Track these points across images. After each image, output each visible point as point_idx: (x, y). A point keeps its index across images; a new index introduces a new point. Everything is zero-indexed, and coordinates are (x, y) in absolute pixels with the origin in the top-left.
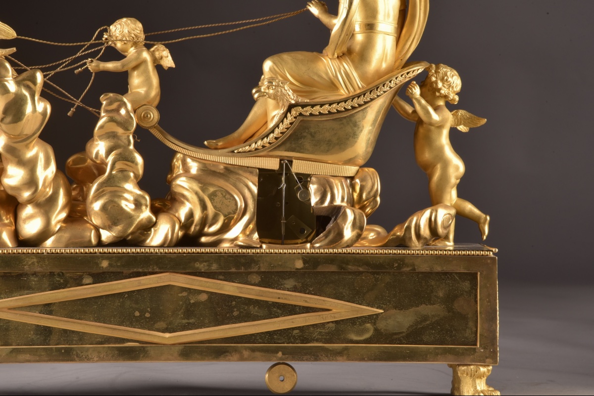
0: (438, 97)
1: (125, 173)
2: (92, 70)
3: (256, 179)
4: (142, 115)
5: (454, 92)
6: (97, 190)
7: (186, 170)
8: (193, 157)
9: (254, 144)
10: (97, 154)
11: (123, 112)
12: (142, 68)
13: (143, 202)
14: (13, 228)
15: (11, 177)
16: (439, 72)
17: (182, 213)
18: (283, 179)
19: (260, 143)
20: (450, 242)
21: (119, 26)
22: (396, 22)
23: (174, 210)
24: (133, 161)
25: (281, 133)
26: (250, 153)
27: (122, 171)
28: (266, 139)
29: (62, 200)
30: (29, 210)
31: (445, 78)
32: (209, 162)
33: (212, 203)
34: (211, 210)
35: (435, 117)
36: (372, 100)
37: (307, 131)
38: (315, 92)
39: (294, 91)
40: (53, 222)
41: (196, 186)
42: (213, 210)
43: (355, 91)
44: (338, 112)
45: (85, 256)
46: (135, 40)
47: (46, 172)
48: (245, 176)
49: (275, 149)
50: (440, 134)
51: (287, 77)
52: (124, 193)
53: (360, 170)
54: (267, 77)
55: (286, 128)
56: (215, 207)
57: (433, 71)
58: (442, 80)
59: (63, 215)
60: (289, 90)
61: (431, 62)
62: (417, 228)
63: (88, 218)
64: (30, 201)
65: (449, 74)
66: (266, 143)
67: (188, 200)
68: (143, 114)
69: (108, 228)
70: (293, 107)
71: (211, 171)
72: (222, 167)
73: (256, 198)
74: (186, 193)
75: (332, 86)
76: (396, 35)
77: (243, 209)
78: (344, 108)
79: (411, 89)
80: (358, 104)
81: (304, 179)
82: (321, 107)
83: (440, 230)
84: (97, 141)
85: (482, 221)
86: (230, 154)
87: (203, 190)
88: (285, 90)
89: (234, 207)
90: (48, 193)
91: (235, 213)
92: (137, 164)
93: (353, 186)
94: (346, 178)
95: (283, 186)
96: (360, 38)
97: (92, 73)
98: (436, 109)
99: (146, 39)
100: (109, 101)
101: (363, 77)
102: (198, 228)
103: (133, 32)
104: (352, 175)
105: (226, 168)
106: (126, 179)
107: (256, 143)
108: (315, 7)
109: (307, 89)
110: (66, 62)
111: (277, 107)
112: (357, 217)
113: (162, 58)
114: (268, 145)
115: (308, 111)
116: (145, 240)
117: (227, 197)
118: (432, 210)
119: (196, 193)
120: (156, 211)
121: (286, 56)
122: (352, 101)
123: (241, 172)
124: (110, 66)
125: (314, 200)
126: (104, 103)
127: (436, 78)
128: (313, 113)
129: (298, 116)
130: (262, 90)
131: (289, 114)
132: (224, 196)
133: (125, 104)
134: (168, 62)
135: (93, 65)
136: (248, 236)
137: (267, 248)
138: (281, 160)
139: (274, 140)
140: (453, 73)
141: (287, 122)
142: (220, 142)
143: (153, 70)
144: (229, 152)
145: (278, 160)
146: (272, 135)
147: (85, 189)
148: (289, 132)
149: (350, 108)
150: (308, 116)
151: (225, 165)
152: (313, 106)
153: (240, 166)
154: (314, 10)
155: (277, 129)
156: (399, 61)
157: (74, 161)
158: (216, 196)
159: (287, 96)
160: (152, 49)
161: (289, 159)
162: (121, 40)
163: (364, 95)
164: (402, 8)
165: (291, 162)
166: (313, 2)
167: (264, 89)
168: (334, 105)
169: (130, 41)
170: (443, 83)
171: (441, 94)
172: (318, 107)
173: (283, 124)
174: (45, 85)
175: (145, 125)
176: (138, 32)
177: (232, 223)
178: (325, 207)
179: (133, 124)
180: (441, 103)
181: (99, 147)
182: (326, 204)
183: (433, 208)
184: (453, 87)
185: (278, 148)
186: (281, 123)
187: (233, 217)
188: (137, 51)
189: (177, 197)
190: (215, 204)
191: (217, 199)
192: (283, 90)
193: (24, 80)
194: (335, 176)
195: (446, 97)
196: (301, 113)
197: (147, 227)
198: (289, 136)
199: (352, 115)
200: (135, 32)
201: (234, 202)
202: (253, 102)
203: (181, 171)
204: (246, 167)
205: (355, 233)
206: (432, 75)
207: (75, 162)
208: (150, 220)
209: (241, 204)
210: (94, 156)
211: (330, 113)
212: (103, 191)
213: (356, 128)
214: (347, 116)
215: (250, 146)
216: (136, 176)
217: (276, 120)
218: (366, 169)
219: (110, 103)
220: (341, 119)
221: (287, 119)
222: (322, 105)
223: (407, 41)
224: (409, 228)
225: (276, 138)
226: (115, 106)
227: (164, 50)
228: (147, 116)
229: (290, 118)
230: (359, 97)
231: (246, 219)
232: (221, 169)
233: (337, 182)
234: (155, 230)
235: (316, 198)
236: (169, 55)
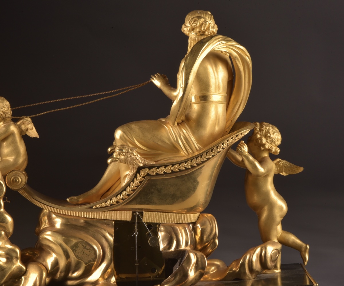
0: (263, 150)
3: (112, 230)
4: (11, 180)
5: (276, 145)
7: (52, 223)
8: (57, 213)
9: (109, 201)
12: (10, 140)
13: (14, 255)
16: (263, 130)
17: (50, 261)
18: (136, 227)
19: (114, 200)
20: (277, 270)
22: (225, 92)
23: (42, 259)
24: (4, 221)
25: (132, 190)
26: (107, 208)
28: (119, 196)
31: (268, 135)
32: (71, 217)
33: (74, 254)
34: (73, 258)
35: (261, 169)
36: (208, 159)
37: (154, 188)
38: (159, 155)
41: (60, 239)
42: (76, 259)
43: (193, 152)
44: (180, 171)
46: (3, 116)
48: (102, 228)
49: (128, 204)
50: (266, 181)
51: (135, 143)
53: (201, 216)
54: (118, 144)
55: (136, 186)
56: (77, 257)
57: (258, 129)
58: (266, 136)
60: (137, 156)
62: (250, 263)
65: (271, 131)
66: (120, 199)
67: (54, 251)
68: (12, 178)
70: (142, 169)
71: (73, 225)
72: (82, 221)
73: (112, 247)
74: (51, 245)
75: (174, 149)
76: (226, 103)
77: (101, 257)
78: (185, 168)
79: (240, 148)
80: (196, 164)
81: (154, 227)
82: (165, 167)
83: (269, 264)
85: (303, 249)
86: (89, 210)
87: (67, 242)
88: (134, 155)
89: (94, 256)
91: (94, 261)
92: (7, 223)
93: (194, 230)
94: (189, 224)
95: (136, 233)
96: (196, 107)
99: (13, 115)
101: (200, 140)
102: (63, 274)
103: (1, 109)
104: (194, 221)
105: (86, 222)
107: (111, 200)
108: (158, 80)
109: (153, 152)
111: (128, 169)
112: (200, 260)
113: (27, 130)
114: (121, 201)
115: (154, 171)
117: (87, 247)
118: (262, 247)
119: (61, 245)
120: (26, 261)
121: (134, 126)
122: (191, 162)
123: (99, 225)
125: (162, 246)
127: (261, 135)
128: (158, 173)
129: (146, 176)
130: (114, 156)
131: (138, 175)
132: (85, 247)
134: (33, 133)
136: (107, 279)
138: (133, 213)
139: (127, 197)
140: (274, 130)
141: (137, 181)
142: (80, 198)
143: (20, 141)
144: (88, 208)
145: (130, 213)
146: (124, 193)
148: (138, 190)
149: (189, 167)
150: (155, 175)
151: (85, 219)
152: (158, 167)
153: (98, 219)
154: (157, 82)
155: (128, 187)
156: (230, 122)
158: (77, 247)
159: (136, 160)
160: (19, 123)
161: (140, 211)
163: (201, 156)
164: (230, 79)
165: (142, 214)
167: (116, 155)
168: (176, 166)
170: (267, 139)
171: (265, 148)
172: (163, 168)
173: (133, 183)
175: (14, 188)
176: (6, 109)
177: (93, 268)
178: (172, 252)
179: (3, 190)
180: (266, 155)
182: (173, 249)
183: (263, 245)
184: (275, 142)
185: (130, 202)
186: (132, 183)
187: (93, 265)
188: (5, 126)
189: (44, 248)
190: (77, 254)
191: (78, 250)
192: (132, 156)
194: (180, 223)
195: (269, 150)
196: (148, 173)
199: (193, 173)
200: (3, 110)
201: (94, 251)
202: (106, 165)
203: (47, 225)
204: (103, 219)
205: (197, 273)
206: (257, 133)
208: (20, 269)
209: (99, 251)
211: (173, 172)
213: (196, 183)
214: (188, 174)
215: (106, 202)
216: (7, 234)
217: (127, 180)
218: (206, 215)
220: (182, 177)
221: (137, 179)
222: (166, 167)
223: (235, 106)
224: (243, 264)
225: (128, 195)
227: (29, 124)
228: (16, 181)
229: (139, 178)
230: (197, 158)
231: (104, 265)
232: (82, 223)
233: (181, 228)
234: (25, 279)
235: (163, 244)
236: (34, 127)
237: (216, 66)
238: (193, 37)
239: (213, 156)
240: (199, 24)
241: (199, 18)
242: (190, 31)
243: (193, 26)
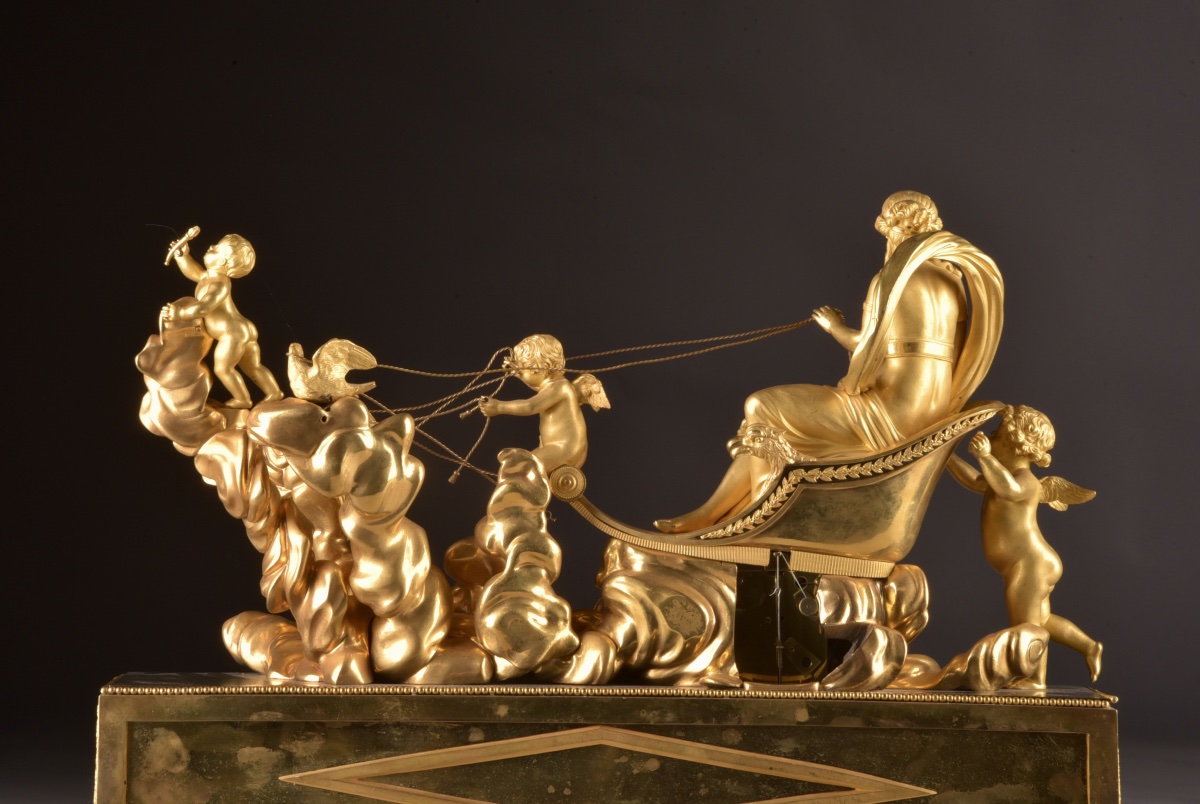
0: (1019, 456)
1: (534, 570)
2: (487, 413)
3: (734, 580)
4: (560, 481)
5: (1044, 448)
6: (492, 596)
7: (626, 565)
8: (637, 545)
9: (730, 526)
10: (492, 540)
11: (531, 476)
12: (561, 409)
13: (560, 614)
14: (367, 654)
15: (364, 576)
16: (1020, 418)
17: (620, 632)
18: (777, 580)
19: (739, 524)
20: (1039, 684)
21: (527, 347)
22: (952, 340)
23: (607, 627)
24: (546, 551)
25: (773, 509)
26: (725, 539)
27: (528, 567)
28: (749, 518)
29: (438, 611)
30: (389, 627)
31: (1030, 427)
32: (663, 554)
33: (666, 618)
34: (664, 628)
35: (1015, 487)
36: (915, 459)
37: (813, 506)
38: (826, 447)
39: (793, 445)
40: (425, 645)
41: (641, 591)
42: (668, 627)
43: (888, 445)
44: (863, 477)
45: (473, 699)
46: (552, 367)
47: (416, 569)
48: (717, 575)
49: (763, 534)
50: (1022, 514)
51: (782, 422)
52: (532, 600)
53: (896, 568)
54: (750, 423)
55: (780, 502)
56: (670, 624)
57: (1011, 416)
58: (1025, 429)
59: (440, 635)
60: (786, 444)
61: (1006, 401)
62: (988, 661)
63: (476, 639)
64: (392, 613)
65: (1035, 420)
66: (750, 524)
67: (628, 612)
68: (561, 479)
69: (507, 655)
70: (792, 470)
71: (664, 567)
72: (681, 561)
73: (734, 610)
74: (626, 601)
75: (853, 437)
76: (952, 361)
77: (713, 627)
78: (872, 472)
79: (976, 443)
80: (893, 466)
81: (809, 581)
82: (835, 469)
83: (1025, 665)
84: (492, 520)
85: (1091, 651)
86: (694, 541)
87: (652, 596)
89: (700, 624)
90: (417, 601)
91: (701, 633)
92: (551, 556)
93: (885, 593)
94: (875, 580)
95: (778, 591)
96: (895, 364)
97: (486, 418)
98: (1016, 474)
99: (567, 366)
100: (511, 460)
101: (900, 424)
102: (644, 655)
103: (548, 355)
104: (884, 576)
105: (687, 563)
106: (535, 579)
107: (733, 525)
108: (826, 317)
109: (813, 441)
110: (447, 401)
111: (767, 469)
112: (893, 643)
113: (590, 394)
114: (752, 528)
115: (814, 475)
116: (562, 674)
117: (688, 607)
118: (1012, 632)
119: (642, 602)
120: (579, 629)
121: (780, 392)
122: (884, 461)
123: (710, 569)
124: (514, 406)
125: (824, 615)
126: (504, 463)
127: (1016, 426)
128: (822, 478)
129: (799, 483)
130: (744, 443)
131: (785, 481)
132: (685, 607)
133: (534, 465)
134: (600, 400)
135: (487, 406)
136: (721, 669)
137: (752, 689)
138: (772, 552)
139: (762, 521)
140: (1041, 419)
141: (782, 492)
142: (677, 522)
143: (578, 413)
144: (691, 538)
145: (767, 552)
146: (758, 513)
147: (472, 594)
148: (786, 508)
149: (880, 471)
150: (815, 483)
151: (686, 558)
152: (822, 468)
153: (709, 559)
154: (824, 321)
155: (766, 503)
156: (957, 399)
157: (456, 551)
158: (672, 606)
159: (783, 453)
160: (577, 381)
161: (785, 550)
162: (530, 368)
163: (903, 451)
164: (962, 320)
165: (788, 554)
166: (822, 309)
167: (747, 442)
168: (856, 467)
169: (543, 369)
170: (1027, 435)
171: (1023, 451)
172: (831, 470)
173: (775, 495)
174: (417, 436)
175: (564, 496)
176: (556, 355)
177: (697, 648)
178: (842, 626)
179: (547, 495)
180: (1024, 465)
181: (495, 531)
182: (844, 620)
183: (1013, 629)
184: (1042, 441)
185: (768, 532)
187: (698, 640)
188: (553, 384)
189: (612, 607)
190: (670, 619)
191: (673, 611)
192: (776, 443)
193: (386, 429)
194: (857, 577)
195: (1031, 456)
196: (804, 478)
197: (567, 653)
198: (786, 514)
199: (884, 483)
200: (551, 357)
201: (700, 615)
202: (728, 461)
203: (618, 568)
204: (718, 561)
205: (889, 667)
206: (1009, 422)
207: (459, 553)
208: (570, 642)
209: (710, 618)
210: (487, 544)
211: (849, 478)
212: (500, 598)
213: (890, 503)
214: (876, 485)
215: (724, 529)
216: (550, 575)
217: (765, 489)
218: (906, 567)
219: (512, 464)
220: (866, 489)
221: (782, 487)
222: (836, 467)
223: (969, 369)
224: (975, 661)
225: (765, 518)
226: (519, 467)
227: (594, 383)
228: (568, 483)
229: (786, 486)
230: (894, 455)
231: (718, 642)
232: (680, 565)
233: (860, 586)
234: (578, 659)
235: (827, 611)
236: (602, 389)
237: (937, 290)
238: (896, 238)
239: (924, 454)
240: (908, 213)
241: (910, 202)
242: (891, 226)
243: (897, 215)
